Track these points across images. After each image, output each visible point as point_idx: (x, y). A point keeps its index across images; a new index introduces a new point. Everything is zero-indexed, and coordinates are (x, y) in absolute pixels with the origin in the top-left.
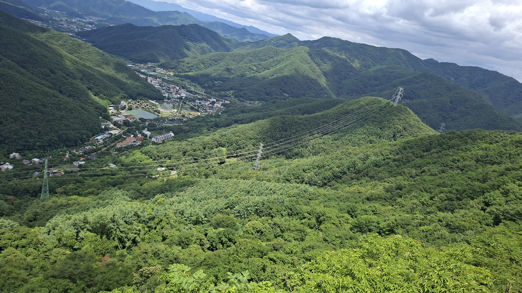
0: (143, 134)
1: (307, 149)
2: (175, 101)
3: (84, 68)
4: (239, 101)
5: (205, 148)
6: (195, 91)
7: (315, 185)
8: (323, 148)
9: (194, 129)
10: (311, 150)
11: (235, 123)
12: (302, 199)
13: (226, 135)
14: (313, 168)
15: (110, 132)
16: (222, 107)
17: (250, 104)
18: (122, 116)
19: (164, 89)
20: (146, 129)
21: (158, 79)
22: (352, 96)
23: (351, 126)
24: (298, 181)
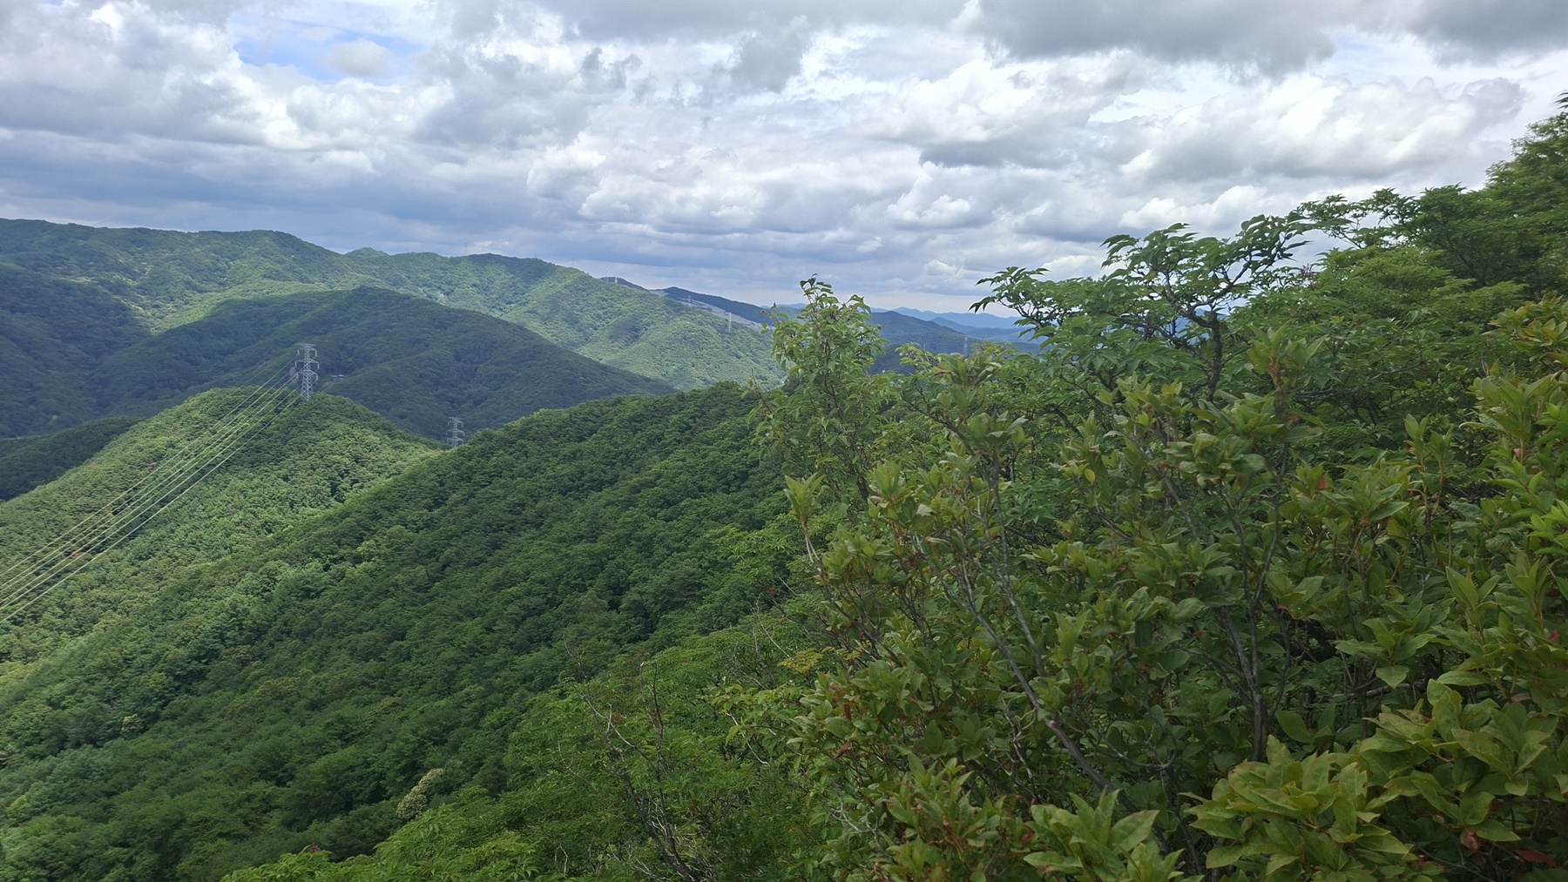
1: (41, 623)
7: (115, 735)
10: (59, 622)
23: (183, 497)
24: (40, 748)
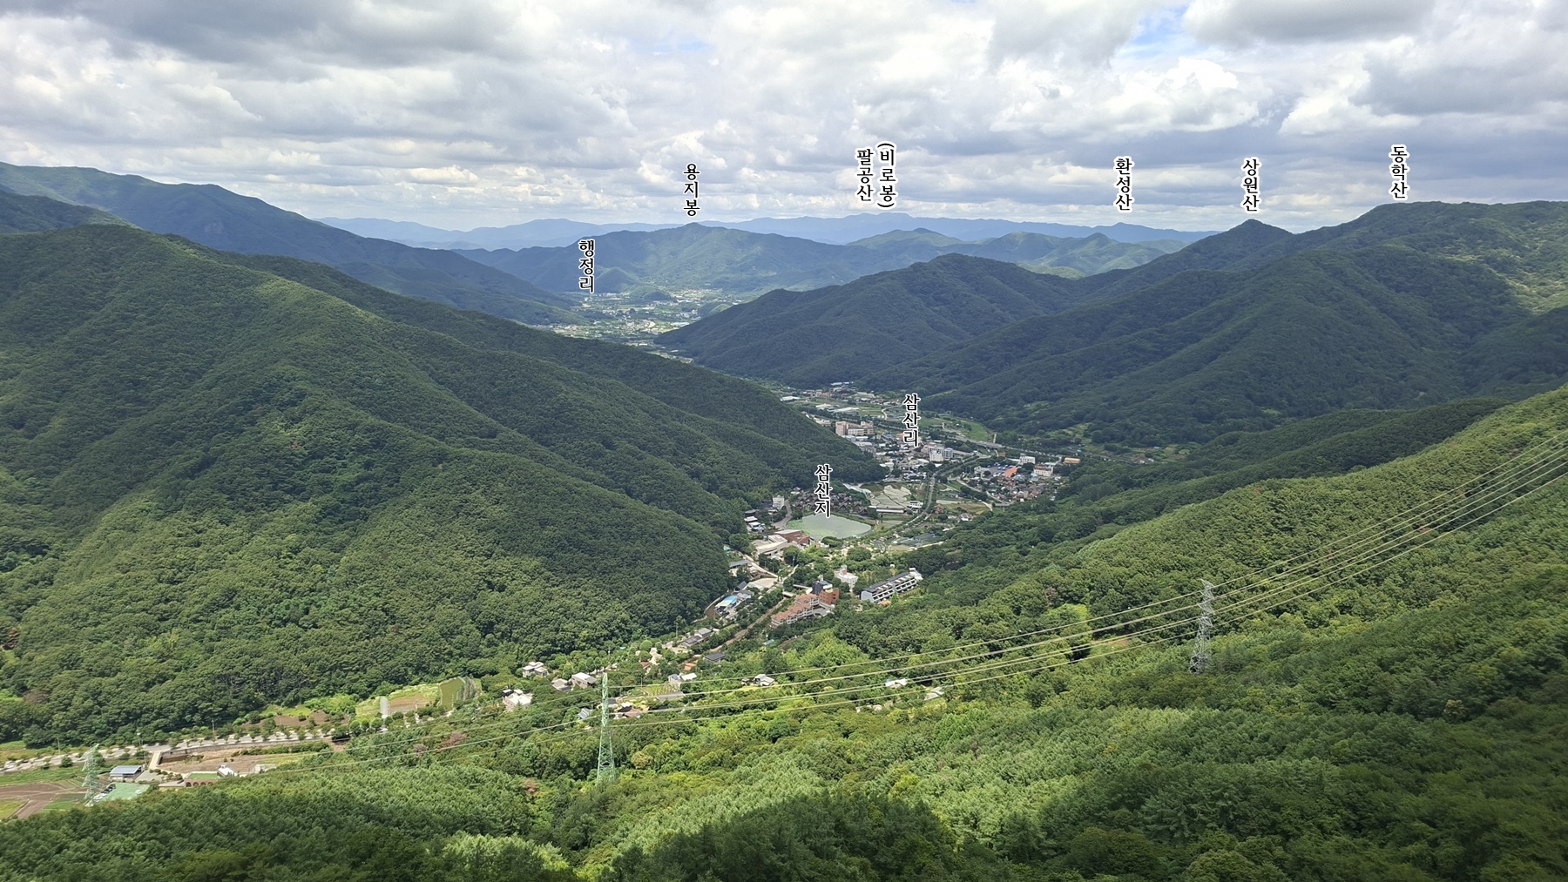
0: (837, 583)
1: (1382, 587)
2: (915, 478)
3: (679, 423)
4: (1111, 453)
5: (1018, 612)
6: (968, 442)
7: (1436, 715)
8: (1444, 579)
9: (979, 553)
10: (1399, 590)
11: (1105, 523)
12: (1392, 770)
13: (1079, 563)
14: (1417, 653)
15: (751, 584)
16: (1057, 478)
17: (1148, 456)
18: (780, 537)
19: (882, 449)
20: (844, 567)
21: (863, 423)
22: (1526, 382)
23: (1544, 489)
24: (1366, 702)
